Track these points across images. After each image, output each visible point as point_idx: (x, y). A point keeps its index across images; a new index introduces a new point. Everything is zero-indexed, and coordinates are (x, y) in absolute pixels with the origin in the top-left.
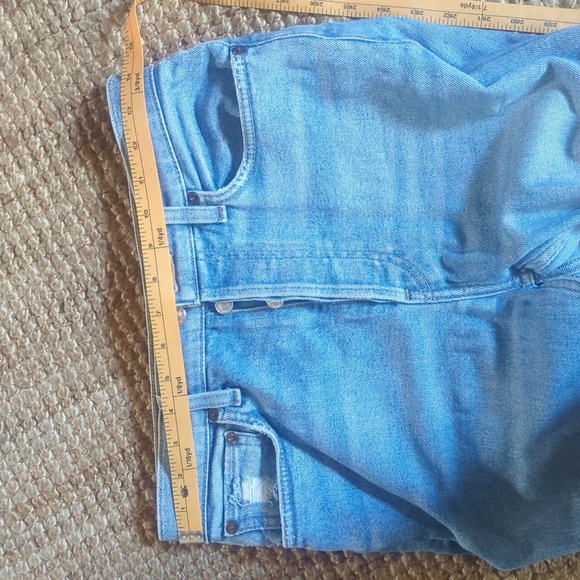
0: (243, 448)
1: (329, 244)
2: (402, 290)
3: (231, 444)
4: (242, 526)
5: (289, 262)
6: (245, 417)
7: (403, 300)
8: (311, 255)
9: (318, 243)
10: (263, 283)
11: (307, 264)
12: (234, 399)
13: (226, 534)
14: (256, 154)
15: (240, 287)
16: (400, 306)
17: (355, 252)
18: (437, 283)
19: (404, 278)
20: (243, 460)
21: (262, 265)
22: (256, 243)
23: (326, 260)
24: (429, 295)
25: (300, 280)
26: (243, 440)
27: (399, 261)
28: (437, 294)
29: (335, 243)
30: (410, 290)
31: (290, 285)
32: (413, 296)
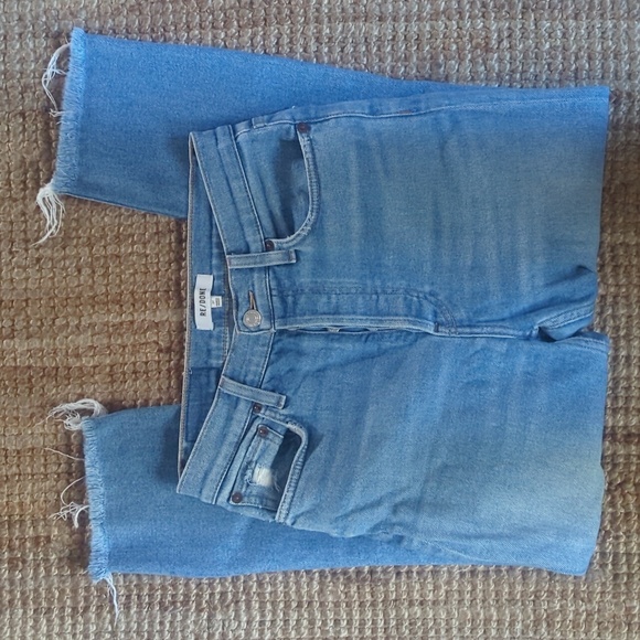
0: (268, 442)
1: (378, 283)
2: (432, 323)
3: (260, 436)
4: (246, 499)
5: (346, 297)
6: (282, 417)
7: (431, 332)
8: (363, 292)
9: (369, 282)
10: (325, 314)
11: (360, 300)
12: (278, 403)
13: (231, 502)
14: (319, 209)
15: (306, 317)
16: (428, 337)
17: (398, 289)
18: (461, 321)
19: (435, 314)
20: (264, 451)
21: (324, 299)
22: (319, 280)
23: (374, 297)
24: (453, 330)
25: (354, 313)
26: (271, 436)
27: (433, 299)
28: (460, 330)
29: (383, 282)
30: (438, 325)
31: (347, 317)
32: (440, 329)
